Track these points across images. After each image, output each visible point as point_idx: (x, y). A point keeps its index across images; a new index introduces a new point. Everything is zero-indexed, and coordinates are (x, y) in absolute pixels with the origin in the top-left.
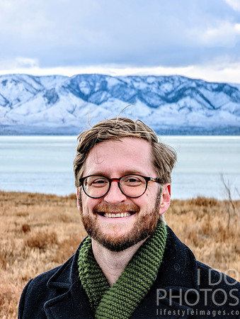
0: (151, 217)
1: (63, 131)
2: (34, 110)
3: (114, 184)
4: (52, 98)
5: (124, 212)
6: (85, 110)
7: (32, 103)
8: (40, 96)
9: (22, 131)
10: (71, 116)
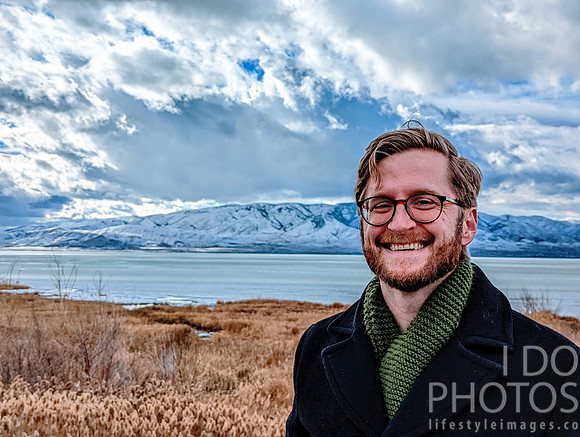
0: (450, 248)
1: (327, 250)
2: (304, 232)
3: (400, 207)
4: (319, 223)
5: (414, 242)
6: (347, 233)
7: (302, 227)
8: (309, 221)
9: (294, 250)
10: (335, 238)
